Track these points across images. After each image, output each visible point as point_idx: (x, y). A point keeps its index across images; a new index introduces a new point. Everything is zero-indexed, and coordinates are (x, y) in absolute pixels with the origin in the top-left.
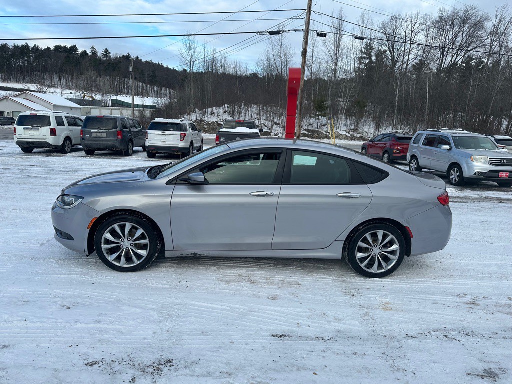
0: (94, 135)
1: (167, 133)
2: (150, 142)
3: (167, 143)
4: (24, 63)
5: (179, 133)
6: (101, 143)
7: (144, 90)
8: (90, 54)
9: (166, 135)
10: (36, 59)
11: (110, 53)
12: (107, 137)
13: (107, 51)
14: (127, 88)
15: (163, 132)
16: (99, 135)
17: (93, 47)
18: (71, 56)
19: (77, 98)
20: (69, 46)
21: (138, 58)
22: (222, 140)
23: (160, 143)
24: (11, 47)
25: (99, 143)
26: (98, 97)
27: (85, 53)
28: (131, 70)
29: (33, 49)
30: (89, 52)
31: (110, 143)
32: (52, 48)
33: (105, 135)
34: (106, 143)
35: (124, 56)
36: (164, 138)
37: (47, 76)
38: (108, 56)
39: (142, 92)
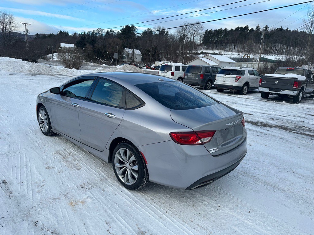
0: (189, 76)
1: (227, 76)
2: (217, 82)
3: (226, 83)
4: (218, 39)
5: (235, 76)
6: (191, 81)
7: (287, 50)
8: (255, 30)
9: (226, 77)
10: (224, 36)
11: (268, 28)
12: (195, 78)
13: (266, 27)
14: (275, 50)
15: (225, 75)
16: (191, 77)
17: (258, 25)
18: (243, 32)
19: (239, 57)
20: (243, 27)
21: (288, 29)
22: (263, 82)
23: (222, 82)
24: (213, 31)
25: (190, 81)
26: (251, 56)
27: (252, 29)
28: (262, 37)
29: (224, 30)
30: (255, 29)
31: (195, 81)
32: (234, 29)
33: (194, 77)
34: (193, 81)
35: (278, 29)
36: (225, 79)
37: (228, 45)
38: (267, 30)
39: (286, 52)
